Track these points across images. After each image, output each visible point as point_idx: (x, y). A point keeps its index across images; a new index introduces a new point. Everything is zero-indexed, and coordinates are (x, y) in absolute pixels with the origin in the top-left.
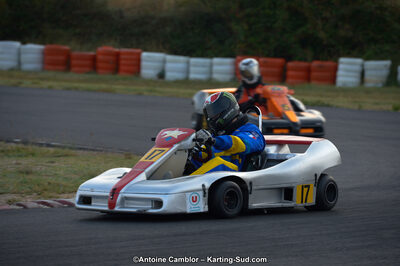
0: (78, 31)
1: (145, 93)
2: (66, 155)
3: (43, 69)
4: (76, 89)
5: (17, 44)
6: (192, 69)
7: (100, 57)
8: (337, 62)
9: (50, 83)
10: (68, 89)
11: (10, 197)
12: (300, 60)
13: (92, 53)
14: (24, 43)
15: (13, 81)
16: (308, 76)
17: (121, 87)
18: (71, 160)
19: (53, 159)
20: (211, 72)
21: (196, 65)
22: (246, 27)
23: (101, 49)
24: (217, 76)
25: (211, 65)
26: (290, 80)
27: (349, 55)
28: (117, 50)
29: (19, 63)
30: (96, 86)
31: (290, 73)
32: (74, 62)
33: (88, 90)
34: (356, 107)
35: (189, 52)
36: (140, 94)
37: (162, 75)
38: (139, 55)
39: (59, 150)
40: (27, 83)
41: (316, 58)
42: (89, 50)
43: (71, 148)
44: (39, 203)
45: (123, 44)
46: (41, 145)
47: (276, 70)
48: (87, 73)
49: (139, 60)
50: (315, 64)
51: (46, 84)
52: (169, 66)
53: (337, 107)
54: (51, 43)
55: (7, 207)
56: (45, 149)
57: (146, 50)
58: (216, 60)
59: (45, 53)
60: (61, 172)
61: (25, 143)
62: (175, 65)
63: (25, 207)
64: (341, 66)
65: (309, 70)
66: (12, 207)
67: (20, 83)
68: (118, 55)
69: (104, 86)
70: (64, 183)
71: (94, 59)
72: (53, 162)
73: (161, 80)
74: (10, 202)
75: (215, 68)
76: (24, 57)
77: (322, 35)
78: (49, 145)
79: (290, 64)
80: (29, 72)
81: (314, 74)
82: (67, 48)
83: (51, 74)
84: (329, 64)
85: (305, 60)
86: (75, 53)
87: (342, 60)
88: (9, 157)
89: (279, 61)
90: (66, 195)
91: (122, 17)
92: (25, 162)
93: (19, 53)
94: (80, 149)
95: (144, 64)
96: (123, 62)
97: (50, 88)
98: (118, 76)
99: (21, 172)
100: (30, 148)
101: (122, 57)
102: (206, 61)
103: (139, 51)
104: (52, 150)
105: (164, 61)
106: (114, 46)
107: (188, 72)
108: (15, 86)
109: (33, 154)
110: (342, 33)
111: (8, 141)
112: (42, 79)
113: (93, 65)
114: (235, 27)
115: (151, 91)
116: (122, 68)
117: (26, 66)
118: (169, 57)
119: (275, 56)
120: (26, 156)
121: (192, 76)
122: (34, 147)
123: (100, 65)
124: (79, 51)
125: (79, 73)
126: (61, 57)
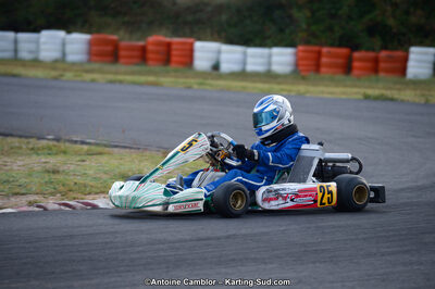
0: (126, 19)
1: (196, 87)
2: (100, 154)
3: (90, 61)
4: (121, 82)
5: (61, 34)
6: (249, 60)
7: (150, 48)
8: (407, 52)
9: (95, 76)
10: (112, 82)
11: (32, 198)
12: (368, 50)
13: (141, 43)
14: (69, 32)
15: (54, 73)
16: (375, 67)
17: (170, 81)
18: (104, 159)
19: (84, 158)
20: (270, 64)
21: (253, 56)
22: (309, 14)
23: (152, 39)
24: (276, 68)
25: (270, 56)
26: (355, 72)
27: (421, 44)
28: (168, 39)
29: (64, 54)
30: (143, 79)
31: (356, 64)
32: (122, 53)
33: (134, 83)
34: (423, 101)
35: (246, 41)
36: (190, 88)
37: (216, 67)
38: (192, 45)
39: (93, 147)
40: (69, 75)
41: (385, 48)
42: (139, 40)
43: (105, 146)
44: (60, 204)
45: (176, 33)
46: (76, 142)
47: (340, 61)
48: (136, 64)
49: (191, 51)
50: (383, 54)
51: (88, 77)
52: (224, 57)
53: (402, 101)
54: (98, 31)
55: (26, 209)
56: (78, 147)
57: (199, 39)
58: (276, 50)
59: (91, 43)
60: (91, 172)
61: (58, 140)
62: (231, 56)
63: (45, 209)
64: (412, 56)
65: (376, 61)
66: (31, 209)
67: (62, 76)
68: (169, 45)
69: (151, 79)
70: (91, 183)
71: (143, 50)
72: (83, 161)
73: (215, 73)
74: (30, 204)
75: (275, 59)
76: (69, 48)
77: (391, 22)
78: (83, 143)
79: (356, 55)
80: (74, 64)
81: (382, 65)
82: (115, 37)
83: (96, 66)
84: (399, 54)
85: (373, 50)
86: (124, 44)
87: (413, 49)
88: (38, 154)
89: (344, 51)
90: (91, 197)
91: (174, 4)
92: (53, 161)
93: (64, 44)
94: (116, 146)
95: (198, 55)
96: (174, 53)
97: (93, 81)
98: (169, 68)
99: (49, 172)
100: (63, 146)
101: (174, 47)
102: (264, 51)
103: (190, 40)
104: (85, 147)
105: (219, 52)
106: (166, 36)
107: (244, 63)
108: (55, 78)
109: (65, 153)
110: (413, 19)
111: (39, 138)
112: (87, 71)
113: (142, 56)
114: (296, 14)
115: (201, 84)
116: (174, 59)
117: (71, 58)
118: (225, 47)
119: (340, 46)
120: (56, 154)
121: (250, 68)
122: (67, 144)
123: (150, 56)
124: (127, 41)
125: (127, 64)
126: (109, 48)
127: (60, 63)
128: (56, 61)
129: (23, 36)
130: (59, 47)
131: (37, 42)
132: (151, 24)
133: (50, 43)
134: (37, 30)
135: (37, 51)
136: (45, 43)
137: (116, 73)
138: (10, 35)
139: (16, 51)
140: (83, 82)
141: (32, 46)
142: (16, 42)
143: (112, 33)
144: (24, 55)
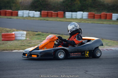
0: (97, 9)
3: (88, 18)
4: (94, 23)
5: (82, 12)
7: (102, 15)
9: (89, 22)
10: (92, 23)
13: (100, 14)
14: (84, 12)
15: (79, 21)
17: (106, 23)
23: (102, 13)
28: (106, 13)
29: (82, 17)
30: (99, 22)
32: (96, 16)
33: (97, 23)
36: (110, 24)
38: (112, 14)
40: (83, 22)
42: (100, 13)
45: (108, 12)
48: (99, 19)
49: (112, 16)
54: (90, 12)
57: (114, 13)
59: (88, 14)
67: (81, 22)
68: (106, 14)
69: (101, 22)
71: (100, 16)
76: (84, 16)
80: (84, 19)
82: (94, 13)
83: (89, 19)
86: (96, 14)
91: (108, 5)
93: (82, 15)
95: (113, 17)
96: (108, 16)
97: (88, 23)
98: (106, 20)
101: (108, 15)
103: (112, 13)
106: (106, 12)
112: (87, 21)
113: (100, 17)
115: (113, 23)
116: (108, 18)
117: (84, 18)
123: (102, 17)
124: (97, 14)
125: (96, 19)
126: (93, 15)
127: (82, 19)
128: (81, 18)
129: (73, 13)
130: (81, 15)
131: (76, 14)
132: (102, 10)
133: (79, 14)
134: (76, 12)
135: (76, 16)
136: (78, 15)
137: (94, 21)
138: (71, 13)
139: (72, 16)
140: (86, 23)
141: (75, 15)
142: (72, 14)
143: (93, 12)
144: (74, 17)
